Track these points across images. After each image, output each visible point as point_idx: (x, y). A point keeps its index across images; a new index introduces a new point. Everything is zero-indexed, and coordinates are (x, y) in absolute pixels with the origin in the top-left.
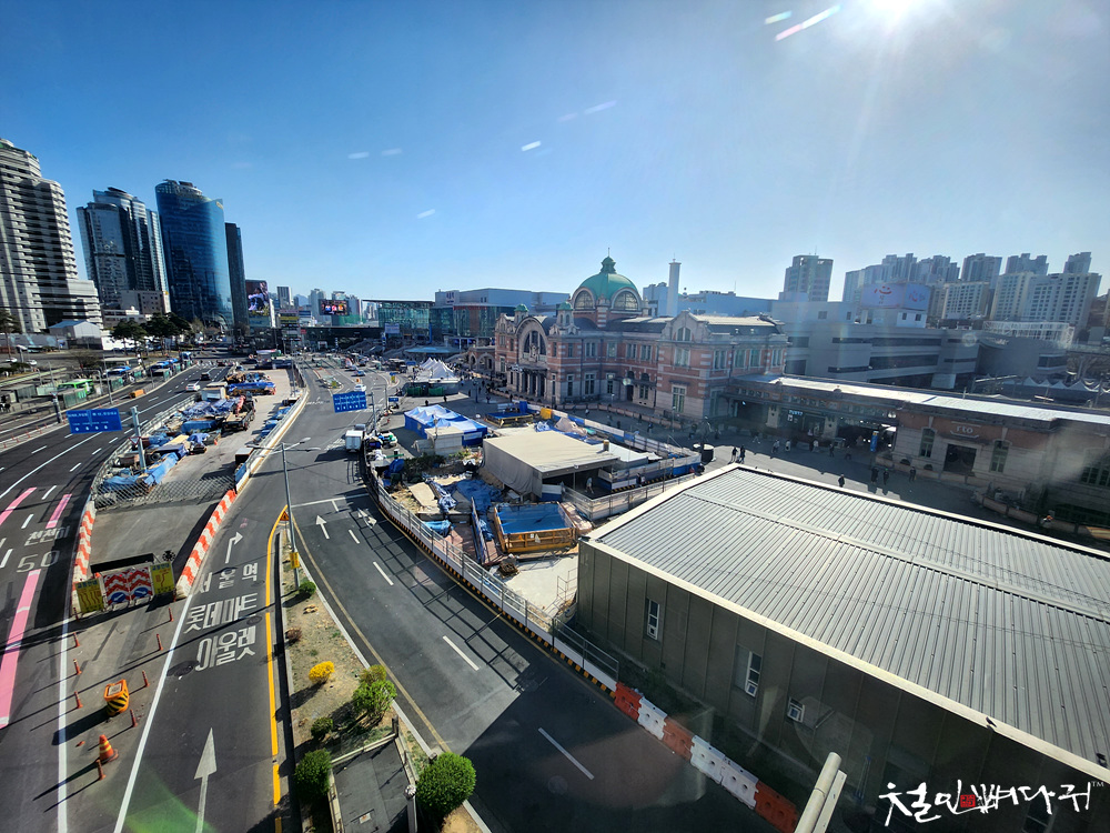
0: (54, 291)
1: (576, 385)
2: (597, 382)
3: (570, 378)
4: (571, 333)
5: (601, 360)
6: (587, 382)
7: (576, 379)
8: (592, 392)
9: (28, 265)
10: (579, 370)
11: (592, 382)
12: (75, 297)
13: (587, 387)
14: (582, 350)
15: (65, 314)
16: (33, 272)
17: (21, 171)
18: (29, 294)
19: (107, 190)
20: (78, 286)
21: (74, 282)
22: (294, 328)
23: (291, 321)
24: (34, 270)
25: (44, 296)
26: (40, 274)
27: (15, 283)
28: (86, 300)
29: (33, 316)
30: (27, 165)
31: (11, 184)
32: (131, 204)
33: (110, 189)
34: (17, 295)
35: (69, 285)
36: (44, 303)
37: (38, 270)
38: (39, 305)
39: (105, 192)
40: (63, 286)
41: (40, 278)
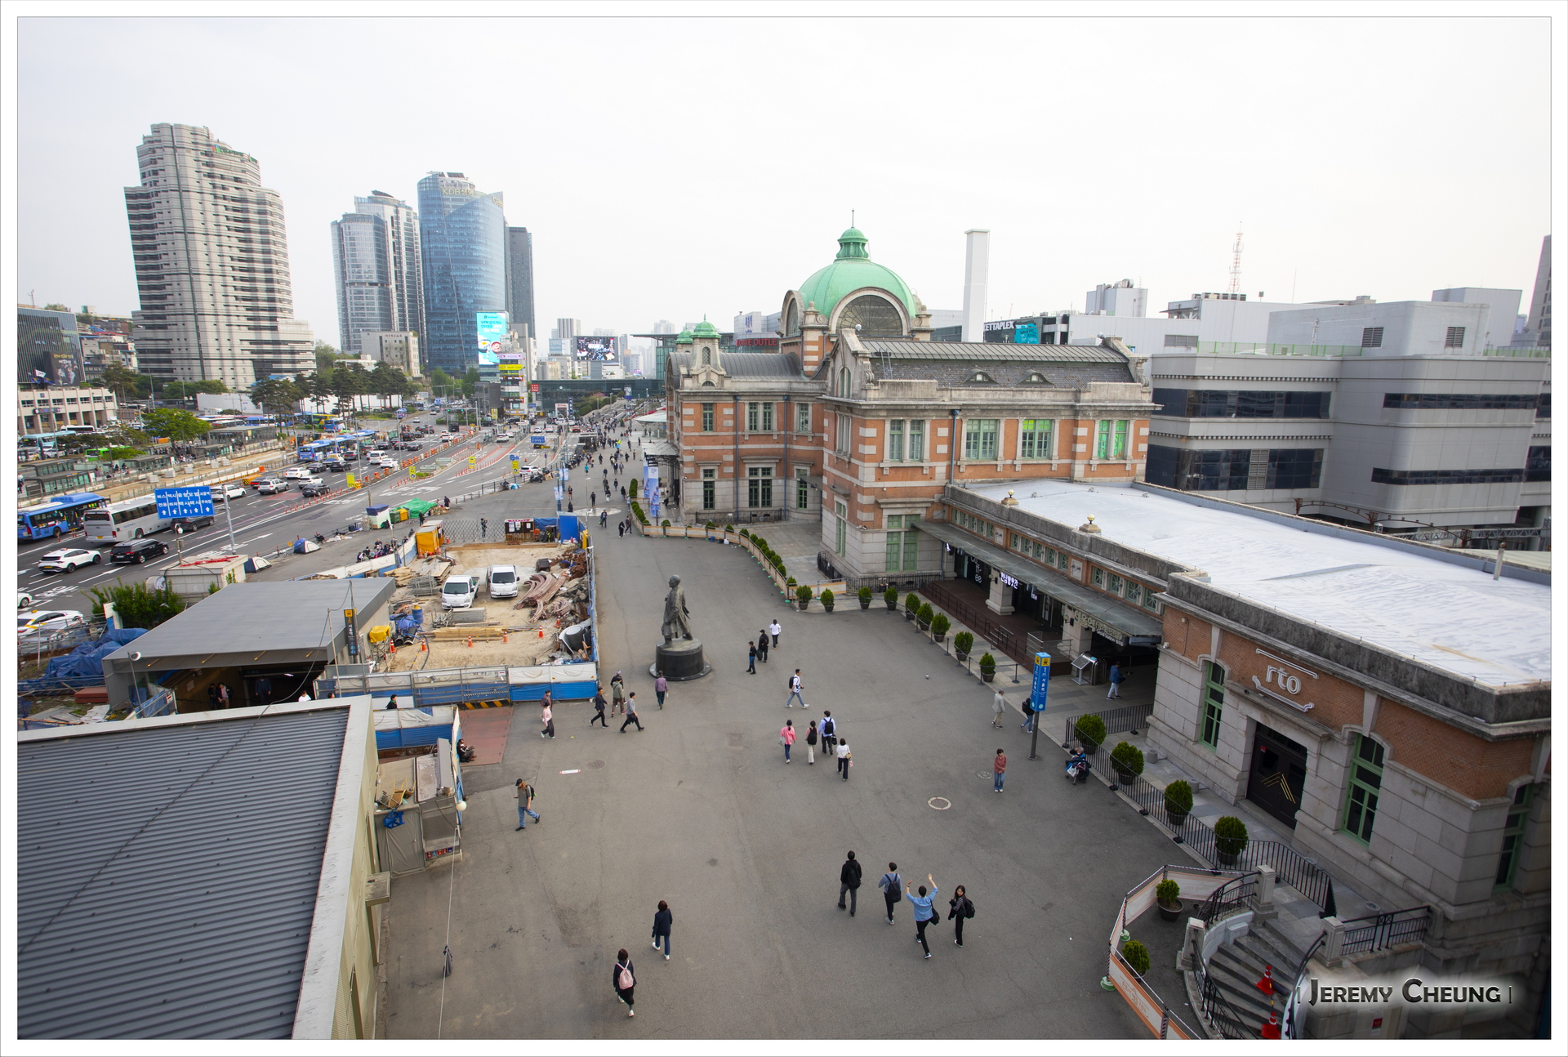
0: (266, 335)
1: (723, 489)
2: (777, 485)
3: (709, 473)
4: (708, 383)
5: (787, 440)
6: (753, 483)
7: (723, 476)
8: (767, 501)
9: (237, 303)
10: (730, 458)
11: (767, 483)
12: (285, 342)
13: (753, 493)
14: (735, 417)
15: (275, 366)
16: (242, 311)
17: (236, 180)
18: (236, 342)
19: (371, 195)
20: (291, 328)
21: (287, 324)
22: (515, 382)
23: (511, 371)
24: (243, 309)
25: (252, 342)
26: (250, 313)
27: (223, 327)
28: (298, 347)
29: (240, 370)
30: (244, 171)
31: (225, 198)
32: (397, 212)
33: (375, 192)
34: (224, 342)
35: (280, 328)
36: (253, 352)
37: (248, 309)
38: (248, 355)
39: (369, 198)
40: (274, 329)
41: (250, 319)
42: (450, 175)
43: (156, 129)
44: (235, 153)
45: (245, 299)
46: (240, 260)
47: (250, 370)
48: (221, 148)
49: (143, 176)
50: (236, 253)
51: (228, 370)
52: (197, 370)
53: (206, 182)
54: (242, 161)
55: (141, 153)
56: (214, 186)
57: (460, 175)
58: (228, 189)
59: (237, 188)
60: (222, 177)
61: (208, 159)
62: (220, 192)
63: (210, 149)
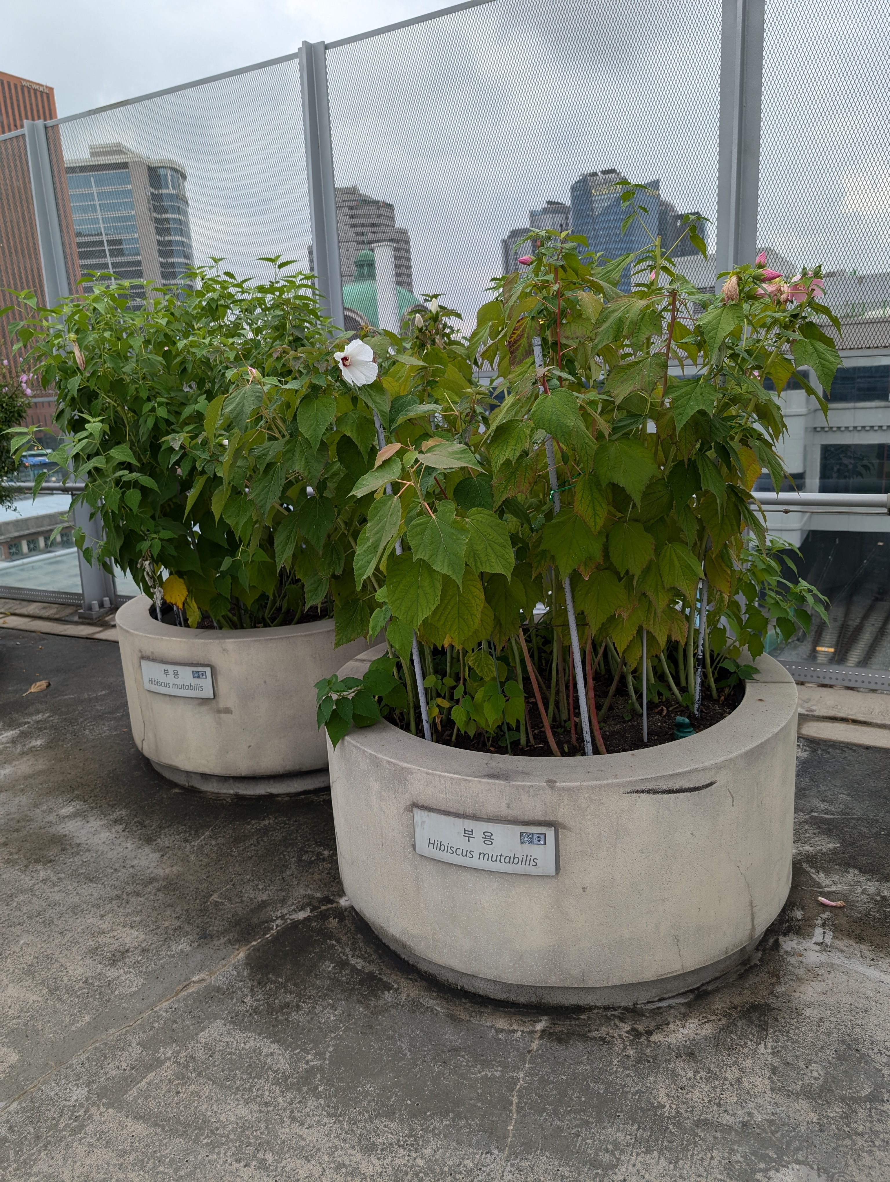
17: (373, 225)
30: (379, 216)
42: (603, 173)
48: (364, 200)
53: (351, 233)
54: (378, 208)
56: (357, 234)
57: (614, 171)
59: (374, 233)
60: (363, 225)
61: (353, 212)
62: (360, 238)
63: (354, 203)
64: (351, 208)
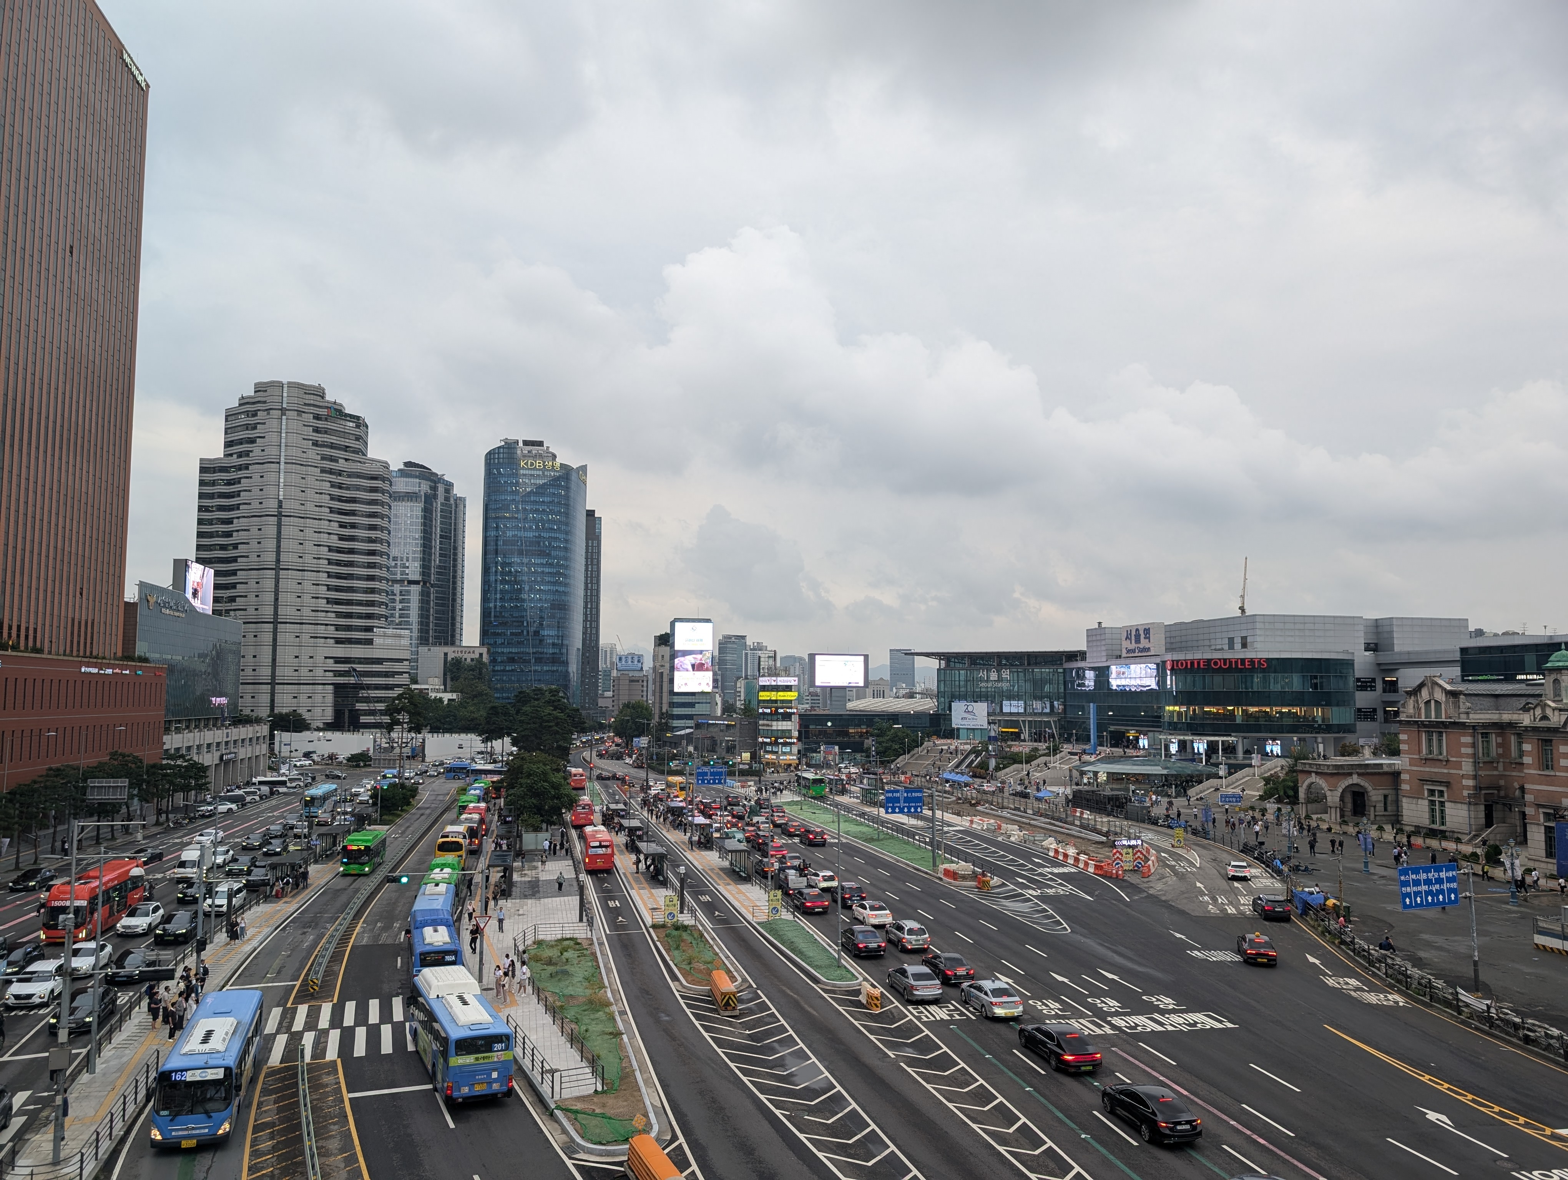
0: (357, 652)
9: (329, 607)
12: (379, 661)
15: (363, 693)
16: (331, 618)
17: (346, 448)
18: (320, 659)
19: (402, 467)
20: (389, 641)
21: (385, 635)
22: (787, 717)
23: (783, 701)
24: (333, 615)
25: (338, 660)
26: (343, 621)
27: (305, 638)
28: (398, 667)
29: (318, 698)
30: (354, 439)
31: (331, 472)
32: (434, 489)
33: (408, 464)
34: (304, 659)
35: (377, 641)
36: (337, 674)
37: (339, 615)
38: (330, 678)
39: (399, 470)
40: (370, 642)
41: (338, 628)
42: (526, 443)
43: (260, 388)
44: (351, 416)
45: (338, 602)
46: (339, 551)
47: (330, 699)
48: (335, 409)
49: (228, 444)
50: (334, 541)
51: (303, 698)
52: (265, 699)
53: (313, 454)
54: (357, 427)
55: (230, 416)
57: (540, 444)
58: (337, 461)
59: (346, 460)
60: (332, 446)
61: (320, 424)
62: (327, 464)
63: (324, 412)
64: (317, 417)
